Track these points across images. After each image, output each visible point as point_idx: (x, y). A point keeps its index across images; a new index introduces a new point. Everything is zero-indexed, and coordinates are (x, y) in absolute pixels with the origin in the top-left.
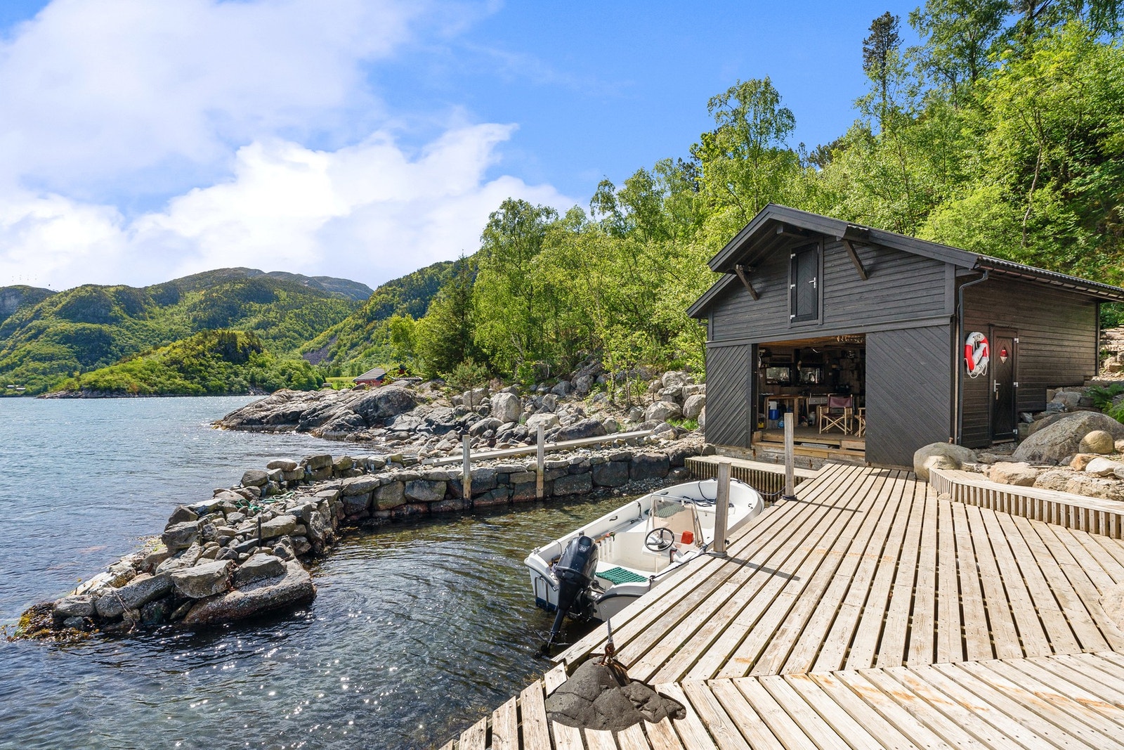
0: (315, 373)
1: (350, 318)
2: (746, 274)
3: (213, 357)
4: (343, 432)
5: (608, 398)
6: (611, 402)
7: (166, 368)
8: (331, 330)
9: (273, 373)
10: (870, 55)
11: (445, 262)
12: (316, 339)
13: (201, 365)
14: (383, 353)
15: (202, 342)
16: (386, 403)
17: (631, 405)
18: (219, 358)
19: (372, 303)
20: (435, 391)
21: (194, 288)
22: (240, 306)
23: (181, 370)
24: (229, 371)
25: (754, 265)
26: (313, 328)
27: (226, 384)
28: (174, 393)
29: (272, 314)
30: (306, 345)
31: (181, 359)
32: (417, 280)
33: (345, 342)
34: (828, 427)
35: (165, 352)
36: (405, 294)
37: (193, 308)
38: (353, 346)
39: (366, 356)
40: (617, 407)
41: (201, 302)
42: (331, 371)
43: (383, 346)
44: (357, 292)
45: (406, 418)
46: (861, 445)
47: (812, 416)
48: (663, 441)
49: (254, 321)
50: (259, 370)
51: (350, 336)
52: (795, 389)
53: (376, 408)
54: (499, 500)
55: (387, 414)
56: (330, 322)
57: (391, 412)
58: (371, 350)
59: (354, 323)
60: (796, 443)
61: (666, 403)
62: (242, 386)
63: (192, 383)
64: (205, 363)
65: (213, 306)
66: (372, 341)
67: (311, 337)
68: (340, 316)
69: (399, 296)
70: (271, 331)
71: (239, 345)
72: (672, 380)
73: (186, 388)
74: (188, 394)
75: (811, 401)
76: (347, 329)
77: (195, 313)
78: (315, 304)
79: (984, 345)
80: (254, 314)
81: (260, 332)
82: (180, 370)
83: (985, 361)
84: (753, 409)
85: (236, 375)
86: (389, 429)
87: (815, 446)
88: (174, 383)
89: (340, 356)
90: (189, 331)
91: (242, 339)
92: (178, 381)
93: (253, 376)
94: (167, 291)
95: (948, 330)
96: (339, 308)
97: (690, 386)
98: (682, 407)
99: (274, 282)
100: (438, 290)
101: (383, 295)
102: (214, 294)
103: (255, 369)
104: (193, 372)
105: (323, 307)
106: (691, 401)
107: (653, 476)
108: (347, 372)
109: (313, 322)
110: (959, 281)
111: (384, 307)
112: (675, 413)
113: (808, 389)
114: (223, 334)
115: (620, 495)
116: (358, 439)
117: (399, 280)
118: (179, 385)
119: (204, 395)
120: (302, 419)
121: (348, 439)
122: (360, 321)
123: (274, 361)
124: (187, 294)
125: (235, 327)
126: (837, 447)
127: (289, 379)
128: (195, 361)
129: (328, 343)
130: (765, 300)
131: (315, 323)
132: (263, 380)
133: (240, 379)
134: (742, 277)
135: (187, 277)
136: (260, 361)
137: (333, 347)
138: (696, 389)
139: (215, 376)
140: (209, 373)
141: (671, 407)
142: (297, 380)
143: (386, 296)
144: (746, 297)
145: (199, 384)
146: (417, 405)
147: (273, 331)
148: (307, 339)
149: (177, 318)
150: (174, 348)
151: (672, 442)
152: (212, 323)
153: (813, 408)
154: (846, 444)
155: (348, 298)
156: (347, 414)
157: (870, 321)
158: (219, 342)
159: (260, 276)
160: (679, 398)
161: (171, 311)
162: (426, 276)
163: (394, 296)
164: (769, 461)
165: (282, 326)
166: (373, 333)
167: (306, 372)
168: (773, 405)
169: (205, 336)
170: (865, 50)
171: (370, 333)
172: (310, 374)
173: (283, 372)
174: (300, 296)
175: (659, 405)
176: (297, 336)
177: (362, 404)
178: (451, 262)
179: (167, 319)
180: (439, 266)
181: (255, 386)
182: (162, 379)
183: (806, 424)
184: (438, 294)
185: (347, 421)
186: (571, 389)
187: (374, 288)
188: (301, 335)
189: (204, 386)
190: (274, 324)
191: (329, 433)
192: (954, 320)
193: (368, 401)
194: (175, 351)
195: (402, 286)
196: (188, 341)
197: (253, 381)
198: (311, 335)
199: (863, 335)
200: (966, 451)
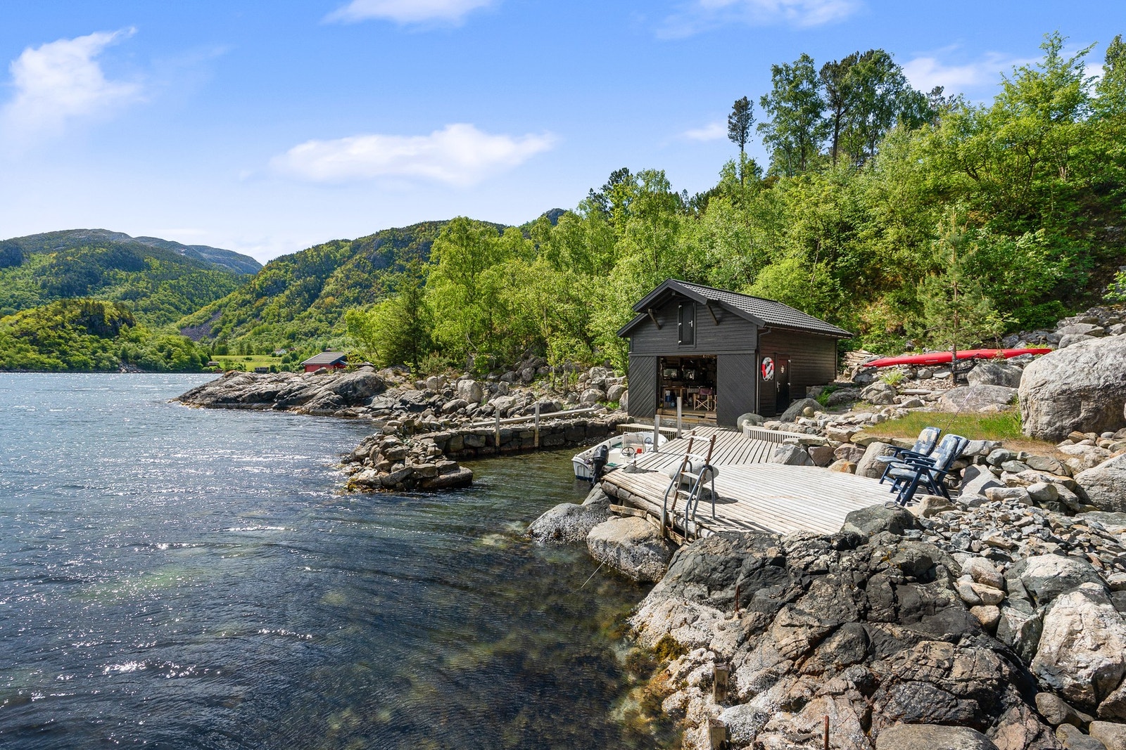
0: (198, 350)
1: (236, 293)
2: (654, 313)
3: (75, 330)
4: (329, 410)
5: (551, 385)
6: (553, 388)
7: (14, 340)
8: (214, 305)
9: (149, 348)
10: (733, 128)
11: (343, 241)
12: (196, 313)
13: (60, 337)
14: (275, 332)
15: (61, 312)
16: (363, 386)
17: (567, 392)
18: (82, 331)
19: (261, 278)
20: (398, 377)
21: (41, 248)
22: (102, 273)
23: (35, 342)
24: (95, 345)
25: (659, 309)
26: (192, 301)
27: (92, 360)
28: (26, 368)
29: (142, 284)
30: (185, 320)
31: (34, 329)
32: (312, 257)
33: (231, 318)
34: (699, 406)
35: (11, 322)
36: (299, 271)
37: (43, 271)
38: (240, 322)
39: (255, 334)
40: (557, 392)
41: (52, 266)
42: (217, 349)
43: (274, 324)
44: (242, 265)
45: (381, 399)
46: (715, 416)
47: (690, 400)
48: (601, 415)
49: (120, 290)
50: (131, 345)
51: (237, 312)
52: (680, 383)
53: (355, 390)
54: (514, 448)
55: (364, 395)
56: (212, 295)
57: (367, 393)
58: (261, 328)
59: (240, 298)
60: (683, 416)
61: (595, 390)
62: (112, 362)
63: (49, 357)
64: (65, 335)
65: (68, 271)
66: (262, 318)
67: (190, 311)
68: (224, 289)
69: (292, 273)
70: (141, 302)
71: (107, 317)
72: (597, 374)
73: (42, 363)
74: (46, 371)
75: (689, 391)
76: (233, 303)
77: (44, 278)
78: (193, 275)
79: (771, 364)
80: (120, 282)
81: (127, 303)
82: (32, 343)
83: (772, 372)
84: (657, 395)
85: (104, 349)
86: (369, 408)
87: (692, 417)
88: (26, 357)
89: (225, 332)
90: (37, 298)
91: (110, 311)
92: (32, 355)
93: (124, 351)
94: (6, 251)
95: (754, 356)
96: (223, 281)
97: (611, 379)
98: (606, 393)
99: (144, 248)
100: (335, 269)
101: (273, 271)
102: (69, 258)
103: (126, 345)
104: (50, 345)
105: (204, 279)
106: (613, 390)
107: (599, 436)
108: (234, 350)
109: (192, 295)
110: (759, 332)
111: (275, 282)
112: (601, 397)
113: (688, 383)
114: (87, 304)
115: (582, 446)
116: (346, 415)
117: (292, 255)
118: (34, 359)
119: (64, 371)
120: (278, 398)
121: (338, 415)
122: (248, 297)
123: (150, 336)
124: (32, 256)
125: (96, 296)
126: (703, 417)
127: (169, 356)
128: (52, 333)
129: (210, 319)
130: (665, 330)
131: (194, 296)
132: (138, 357)
133: (110, 354)
134: (652, 316)
135: (33, 236)
136: (134, 336)
137: (216, 323)
138: (615, 381)
139: (77, 351)
140: (70, 346)
141: (599, 393)
142: (179, 358)
143: (277, 271)
144: (653, 327)
145: (58, 358)
146: (387, 388)
147: (143, 303)
148: (185, 313)
149: (20, 283)
150: (25, 317)
151: (607, 416)
152: (66, 291)
153: (691, 395)
154: (708, 415)
155: (233, 271)
156: (330, 394)
157: (719, 348)
158: (82, 313)
159: (125, 241)
160: (603, 386)
161: (13, 274)
162: (322, 254)
163: (286, 272)
164: (666, 426)
165: (154, 297)
166: (263, 310)
167: (188, 349)
168: (668, 393)
169: (64, 306)
170: (730, 122)
171: (260, 310)
172: (193, 351)
173: (161, 349)
174: (176, 266)
175: (590, 392)
176: (173, 309)
177: (341, 386)
178: (349, 241)
179: (8, 283)
180: (335, 244)
181: (128, 363)
182: (11, 352)
183: (688, 406)
184: (335, 273)
185: (331, 400)
186: (516, 378)
187: (264, 263)
188: (177, 308)
189: (64, 361)
190: (145, 295)
191: (316, 410)
192: (757, 351)
193: (347, 384)
194: (25, 321)
195: (295, 263)
196: (42, 310)
197: (124, 357)
198: (190, 309)
199: (716, 356)
200: (759, 417)
